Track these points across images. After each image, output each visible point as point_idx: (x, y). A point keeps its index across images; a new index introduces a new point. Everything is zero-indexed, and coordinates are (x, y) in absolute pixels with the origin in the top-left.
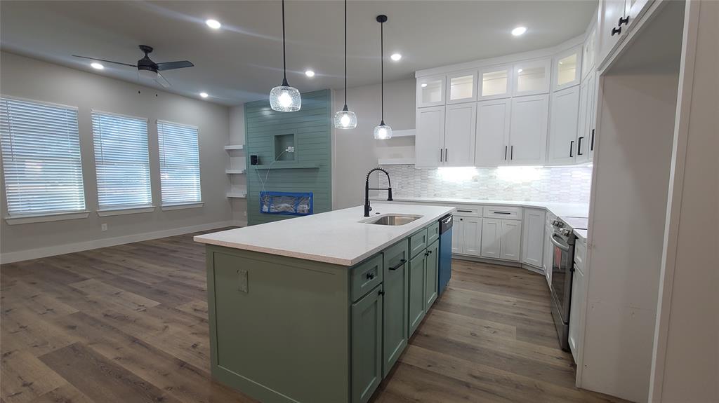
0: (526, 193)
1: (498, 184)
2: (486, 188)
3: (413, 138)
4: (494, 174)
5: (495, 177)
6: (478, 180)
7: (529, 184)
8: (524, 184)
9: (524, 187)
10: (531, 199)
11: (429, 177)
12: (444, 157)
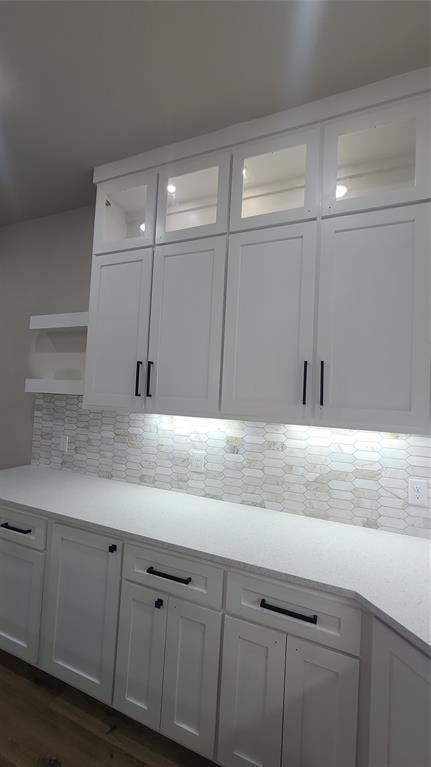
0: (367, 504)
1: (291, 467)
2: (260, 474)
3: (82, 332)
4: (280, 438)
5: (283, 447)
6: (241, 450)
7: (374, 476)
8: (360, 474)
9: (359, 483)
10: (381, 521)
11: (131, 431)
12: (144, 384)
